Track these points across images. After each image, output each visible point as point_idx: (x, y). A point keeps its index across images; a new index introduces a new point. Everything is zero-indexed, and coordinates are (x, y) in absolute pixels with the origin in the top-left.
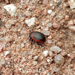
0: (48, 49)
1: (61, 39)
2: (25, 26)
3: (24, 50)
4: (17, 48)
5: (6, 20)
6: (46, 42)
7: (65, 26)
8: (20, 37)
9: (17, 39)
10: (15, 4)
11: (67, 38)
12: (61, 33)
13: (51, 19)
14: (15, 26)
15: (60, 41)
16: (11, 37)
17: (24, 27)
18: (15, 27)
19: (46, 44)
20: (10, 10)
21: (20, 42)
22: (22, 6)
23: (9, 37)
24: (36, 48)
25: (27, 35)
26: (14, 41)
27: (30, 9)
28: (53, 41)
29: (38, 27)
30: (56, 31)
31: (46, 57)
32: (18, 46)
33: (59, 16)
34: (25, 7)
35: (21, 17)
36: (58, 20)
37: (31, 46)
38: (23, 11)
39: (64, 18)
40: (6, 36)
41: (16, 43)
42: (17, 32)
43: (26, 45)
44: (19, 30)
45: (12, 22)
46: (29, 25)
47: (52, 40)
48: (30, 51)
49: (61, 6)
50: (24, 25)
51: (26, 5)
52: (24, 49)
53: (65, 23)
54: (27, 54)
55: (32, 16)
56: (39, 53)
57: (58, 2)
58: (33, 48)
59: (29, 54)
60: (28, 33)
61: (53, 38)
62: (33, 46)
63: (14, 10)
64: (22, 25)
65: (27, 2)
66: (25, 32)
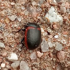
0: (21, 58)
3: (6, 23)
4: (6, 11)
6: (31, 51)
9: (20, 6)
12: (54, 67)
17: (42, 9)
19: (27, 52)
21: (16, 12)
24: (15, 40)
25: (31, 19)
26: (15, 2)
29: (50, 31)
30: (54, 59)
31: (7, 60)
32: (10, 11)
37: (16, 31)
41: (12, 6)
43: (15, 22)
46: (47, 16)
47: (38, 59)
48: (9, 32)
50: (45, 7)
52: (8, 22)
54: (3, 29)
55: (63, 15)
56: (10, 46)
58: (14, 34)
59: (3, 32)
60: (35, 19)
61: (41, 58)
62: (17, 34)
64: (43, 6)
66: (35, 14)
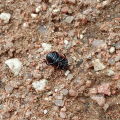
1: (79, 111)
2: (31, 90)
5: (7, 80)
7: (86, 95)
8: (23, 106)
10: (21, 59)
11: (86, 110)
13: (67, 84)
14: (19, 90)
15: (77, 114)
16: (12, 105)
18: (18, 92)
20: (14, 67)
22: (29, 63)
23: (9, 106)
27: (40, 68)
28: (67, 114)
33: (78, 81)
34: (34, 64)
35: (27, 78)
36: (77, 86)
38: (30, 70)
39: (84, 84)
40: (6, 103)
42: (20, 99)
44: (23, 96)
45: (15, 83)
49: (82, 66)
51: (35, 61)
53: (86, 91)
57: (78, 60)
63: (19, 67)
65: (37, 57)
